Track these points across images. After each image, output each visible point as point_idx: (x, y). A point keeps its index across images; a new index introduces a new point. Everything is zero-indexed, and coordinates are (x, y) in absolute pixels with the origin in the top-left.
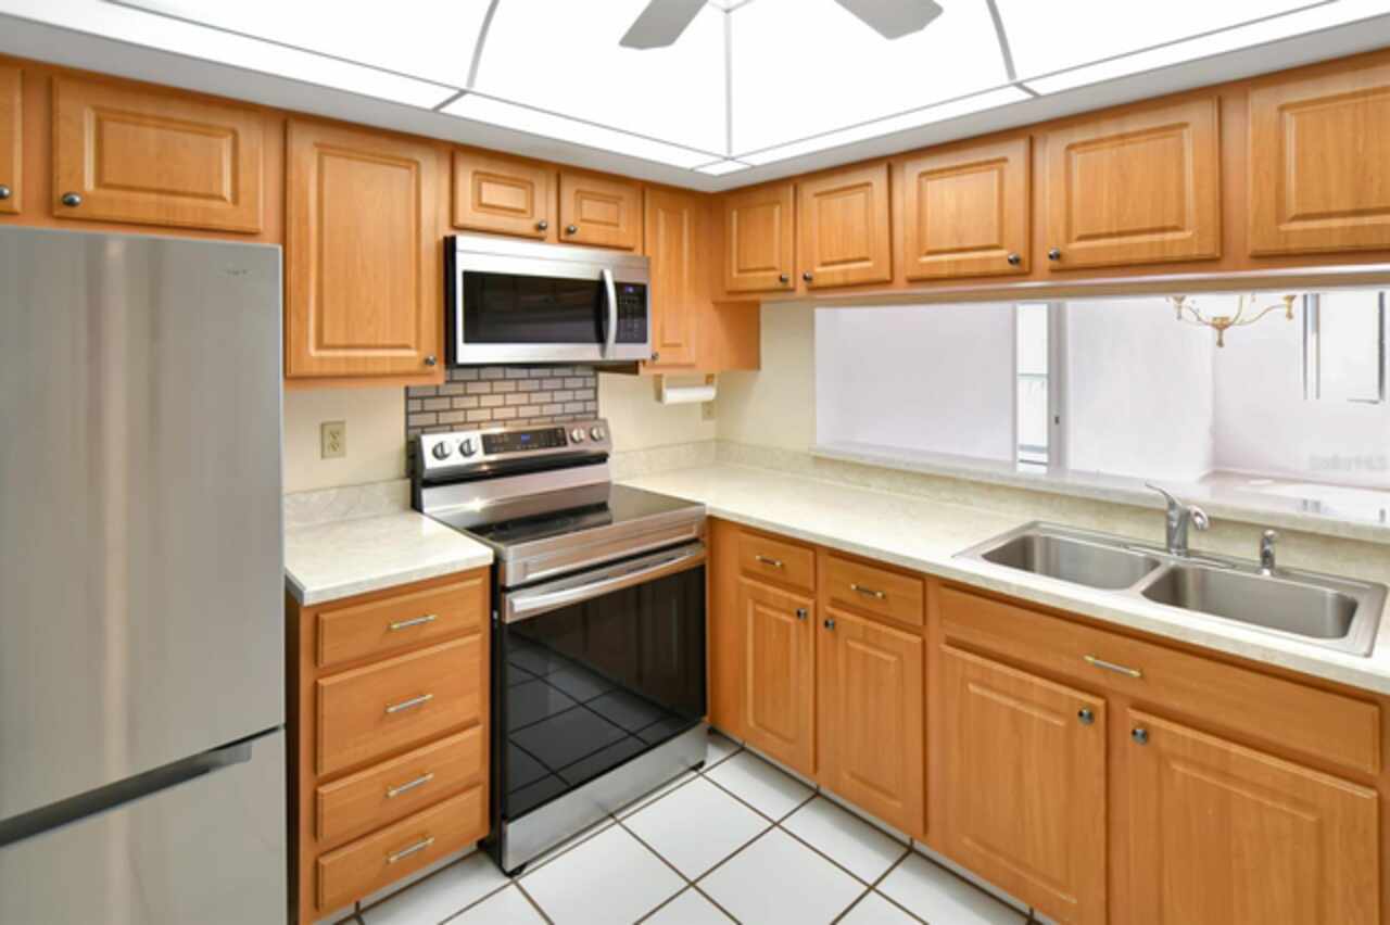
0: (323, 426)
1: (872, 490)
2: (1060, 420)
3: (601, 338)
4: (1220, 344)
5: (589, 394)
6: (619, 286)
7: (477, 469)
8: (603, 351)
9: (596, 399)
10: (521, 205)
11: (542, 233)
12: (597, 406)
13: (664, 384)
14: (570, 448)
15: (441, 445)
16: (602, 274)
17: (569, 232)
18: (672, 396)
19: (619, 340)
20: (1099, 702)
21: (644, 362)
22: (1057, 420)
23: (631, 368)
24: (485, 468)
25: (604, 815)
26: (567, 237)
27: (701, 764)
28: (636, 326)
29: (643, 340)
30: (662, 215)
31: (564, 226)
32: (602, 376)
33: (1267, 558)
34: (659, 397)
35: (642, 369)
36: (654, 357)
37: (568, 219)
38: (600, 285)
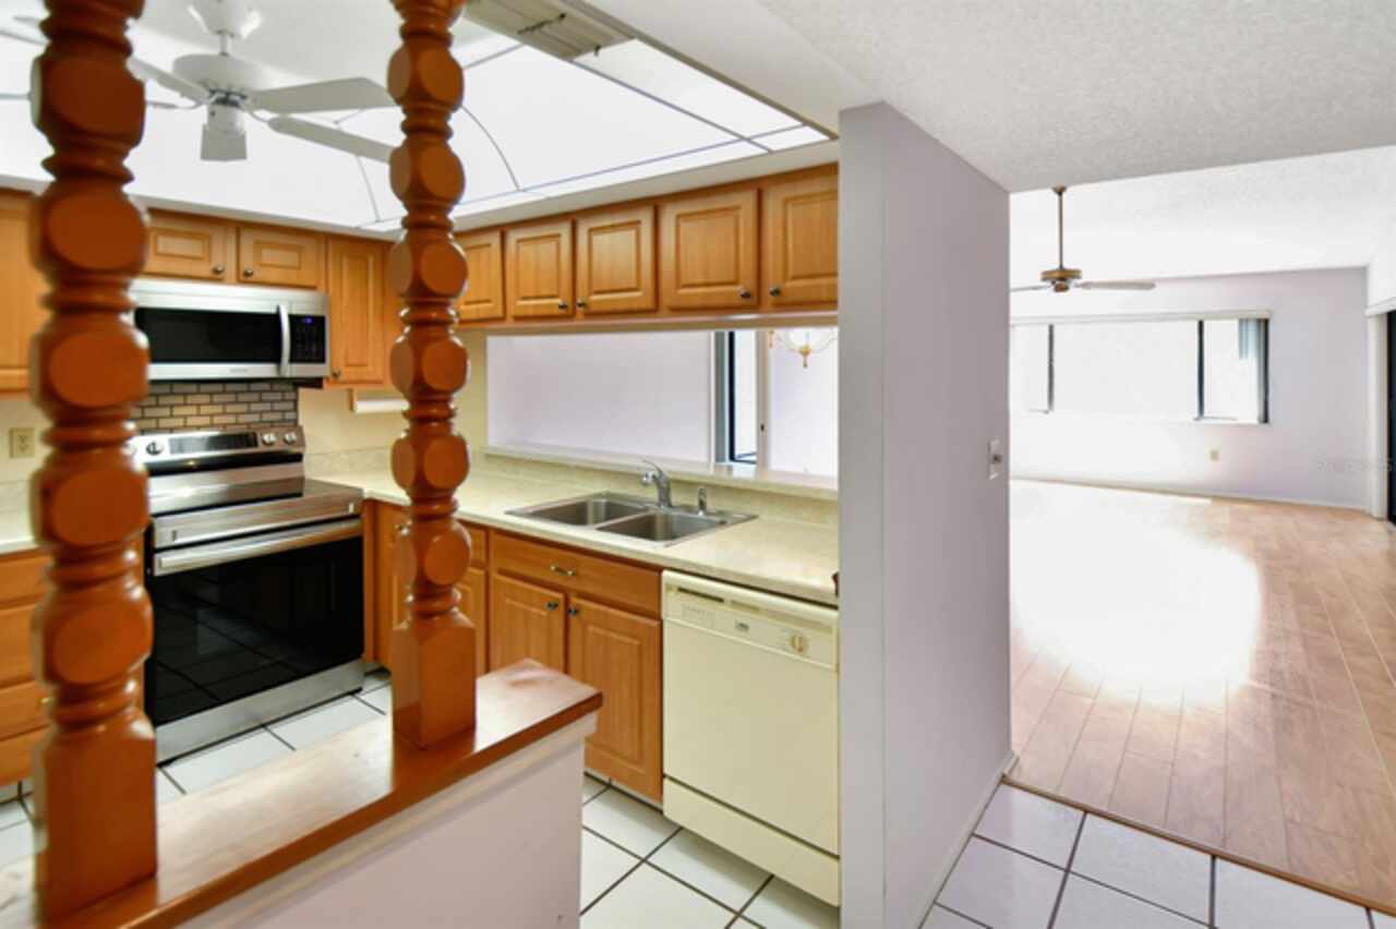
0: (11, 432)
1: (521, 477)
2: (766, 428)
3: (275, 358)
4: (805, 365)
5: (290, 405)
6: (292, 318)
7: (184, 464)
8: (279, 369)
9: (295, 409)
10: (199, 253)
11: (219, 276)
12: (297, 415)
13: (355, 398)
14: (261, 448)
15: (154, 444)
16: (278, 309)
17: (247, 274)
18: (362, 407)
19: (293, 360)
20: (559, 596)
21: (328, 379)
22: (762, 428)
23: (316, 383)
24: (191, 463)
25: (257, 724)
26: (245, 278)
27: (359, 690)
28: (314, 349)
29: (321, 359)
30: (345, 261)
31: (242, 271)
32: (302, 391)
33: (702, 505)
34: (351, 407)
35: (325, 384)
36: (335, 375)
37: (248, 263)
38: (276, 317)
